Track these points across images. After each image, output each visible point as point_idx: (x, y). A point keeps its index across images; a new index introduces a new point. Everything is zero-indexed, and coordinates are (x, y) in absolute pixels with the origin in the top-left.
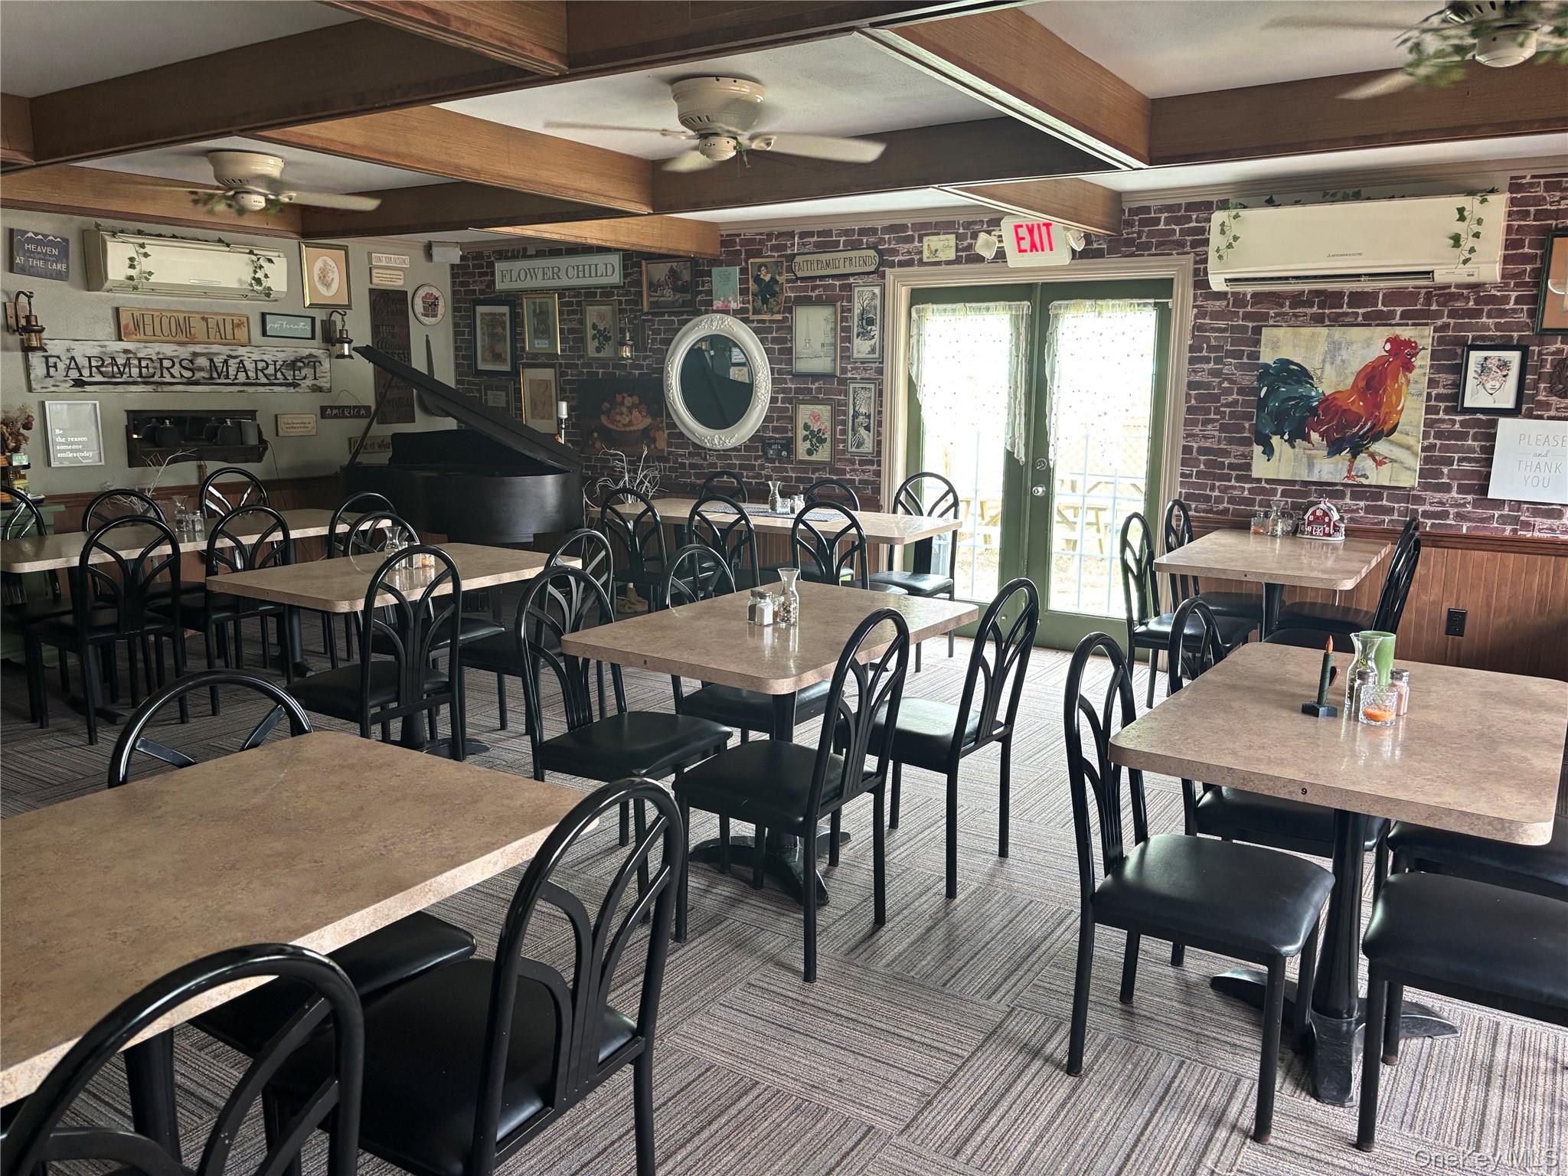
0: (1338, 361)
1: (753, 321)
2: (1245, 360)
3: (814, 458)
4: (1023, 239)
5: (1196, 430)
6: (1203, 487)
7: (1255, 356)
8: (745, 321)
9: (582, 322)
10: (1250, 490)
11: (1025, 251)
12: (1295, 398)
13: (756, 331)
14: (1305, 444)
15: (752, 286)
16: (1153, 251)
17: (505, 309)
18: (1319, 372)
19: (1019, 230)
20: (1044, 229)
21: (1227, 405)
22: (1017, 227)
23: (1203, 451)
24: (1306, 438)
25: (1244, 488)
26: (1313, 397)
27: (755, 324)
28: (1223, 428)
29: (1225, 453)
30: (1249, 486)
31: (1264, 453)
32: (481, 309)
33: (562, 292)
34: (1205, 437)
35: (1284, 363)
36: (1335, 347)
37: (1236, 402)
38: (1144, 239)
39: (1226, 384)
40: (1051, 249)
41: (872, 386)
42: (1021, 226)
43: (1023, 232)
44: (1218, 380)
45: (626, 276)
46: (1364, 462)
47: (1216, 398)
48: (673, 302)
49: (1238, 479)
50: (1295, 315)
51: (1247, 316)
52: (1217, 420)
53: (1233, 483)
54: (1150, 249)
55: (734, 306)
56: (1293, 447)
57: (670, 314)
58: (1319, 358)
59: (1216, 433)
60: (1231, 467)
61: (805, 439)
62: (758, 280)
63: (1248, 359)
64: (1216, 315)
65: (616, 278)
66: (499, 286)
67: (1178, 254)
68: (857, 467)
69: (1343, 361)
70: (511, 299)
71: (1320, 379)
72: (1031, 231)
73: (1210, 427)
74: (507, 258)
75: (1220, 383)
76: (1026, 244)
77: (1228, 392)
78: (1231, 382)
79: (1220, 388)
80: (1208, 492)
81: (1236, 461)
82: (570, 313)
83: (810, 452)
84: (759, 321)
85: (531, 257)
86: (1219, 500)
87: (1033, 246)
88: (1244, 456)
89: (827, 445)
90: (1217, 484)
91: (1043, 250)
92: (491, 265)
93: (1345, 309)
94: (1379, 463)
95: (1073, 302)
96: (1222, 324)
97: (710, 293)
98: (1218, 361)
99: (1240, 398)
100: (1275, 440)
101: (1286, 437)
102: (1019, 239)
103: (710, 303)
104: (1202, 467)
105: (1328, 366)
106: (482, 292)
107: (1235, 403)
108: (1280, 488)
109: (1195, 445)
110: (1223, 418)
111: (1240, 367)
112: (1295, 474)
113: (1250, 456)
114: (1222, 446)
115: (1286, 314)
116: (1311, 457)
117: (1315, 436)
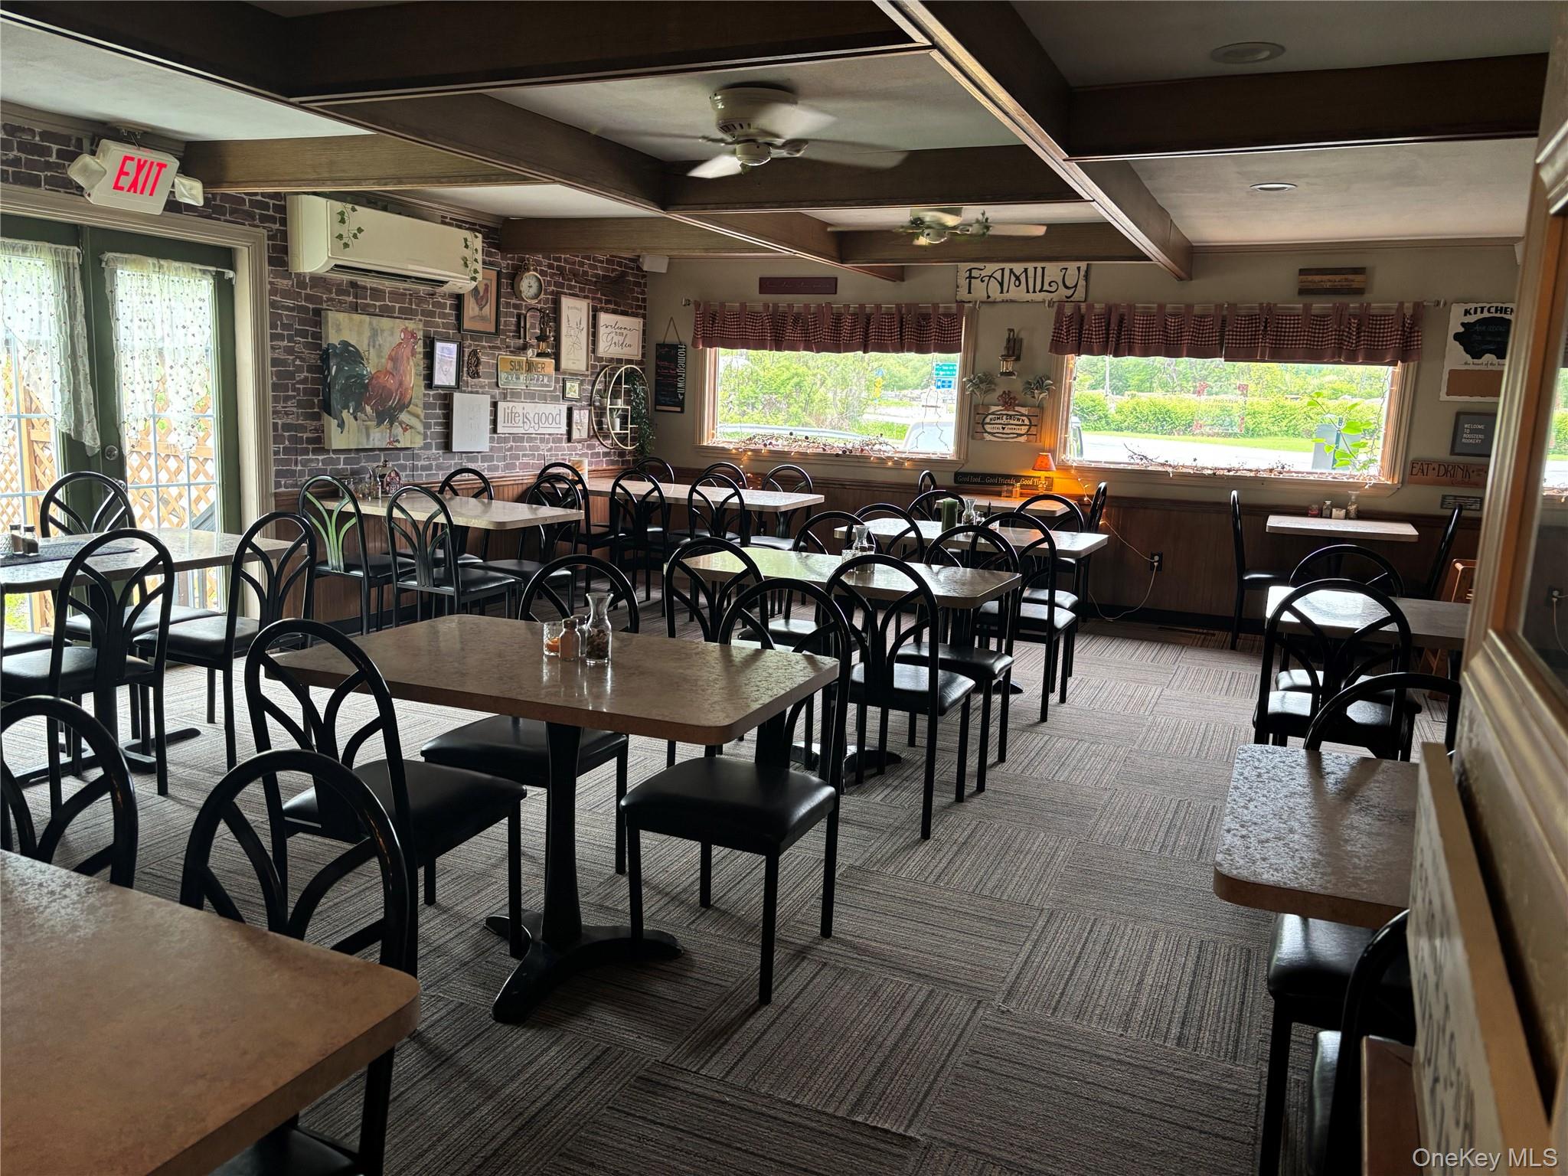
0: (377, 346)
2: (310, 340)
4: (127, 174)
5: (279, 408)
6: (287, 462)
7: (318, 336)
10: (324, 461)
11: (122, 189)
12: (355, 377)
14: (363, 415)
16: (228, 217)
18: (366, 353)
19: (128, 162)
20: (155, 169)
21: (299, 382)
22: (126, 158)
23: (287, 427)
24: (363, 411)
26: (365, 376)
28: (300, 405)
29: (303, 428)
30: (324, 457)
31: (338, 426)
34: (287, 414)
35: (346, 344)
36: (374, 333)
37: (306, 378)
38: (218, 202)
39: (298, 362)
40: (151, 194)
42: (132, 159)
43: (131, 167)
44: (291, 358)
46: (397, 430)
47: (291, 375)
49: (315, 451)
50: (340, 301)
51: (308, 298)
52: (294, 397)
53: (311, 456)
54: (225, 215)
56: (356, 419)
58: (366, 342)
59: (295, 410)
60: (310, 441)
63: (313, 338)
64: (286, 294)
67: (250, 225)
69: (380, 345)
72: (140, 167)
73: (289, 403)
75: (294, 361)
76: (125, 182)
77: (299, 369)
78: (302, 359)
79: (294, 366)
80: (293, 468)
81: (312, 435)
86: (302, 473)
87: (134, 186)
88: (316, 430)
90: (299, 458)
91: (142, 192)
93: (368, 301)
94: (405, 430)
95: (134, 256)
96: (290, 303)
98: (290, 339)
99: (310, 375)
100: (345, 413)
101: (351, 411)
102: (122, 172)
104: (287, 443)
105: (371, 349)
107: (304, 381)
108: (342, 457)
109: (280, 422)
110: (299, 395)
111: (307, 345)
112: (359, 443)
113: (320, 430)
114: (300, 422)
115: (334, 300)
116: (367, 428)
117: (368, 409)
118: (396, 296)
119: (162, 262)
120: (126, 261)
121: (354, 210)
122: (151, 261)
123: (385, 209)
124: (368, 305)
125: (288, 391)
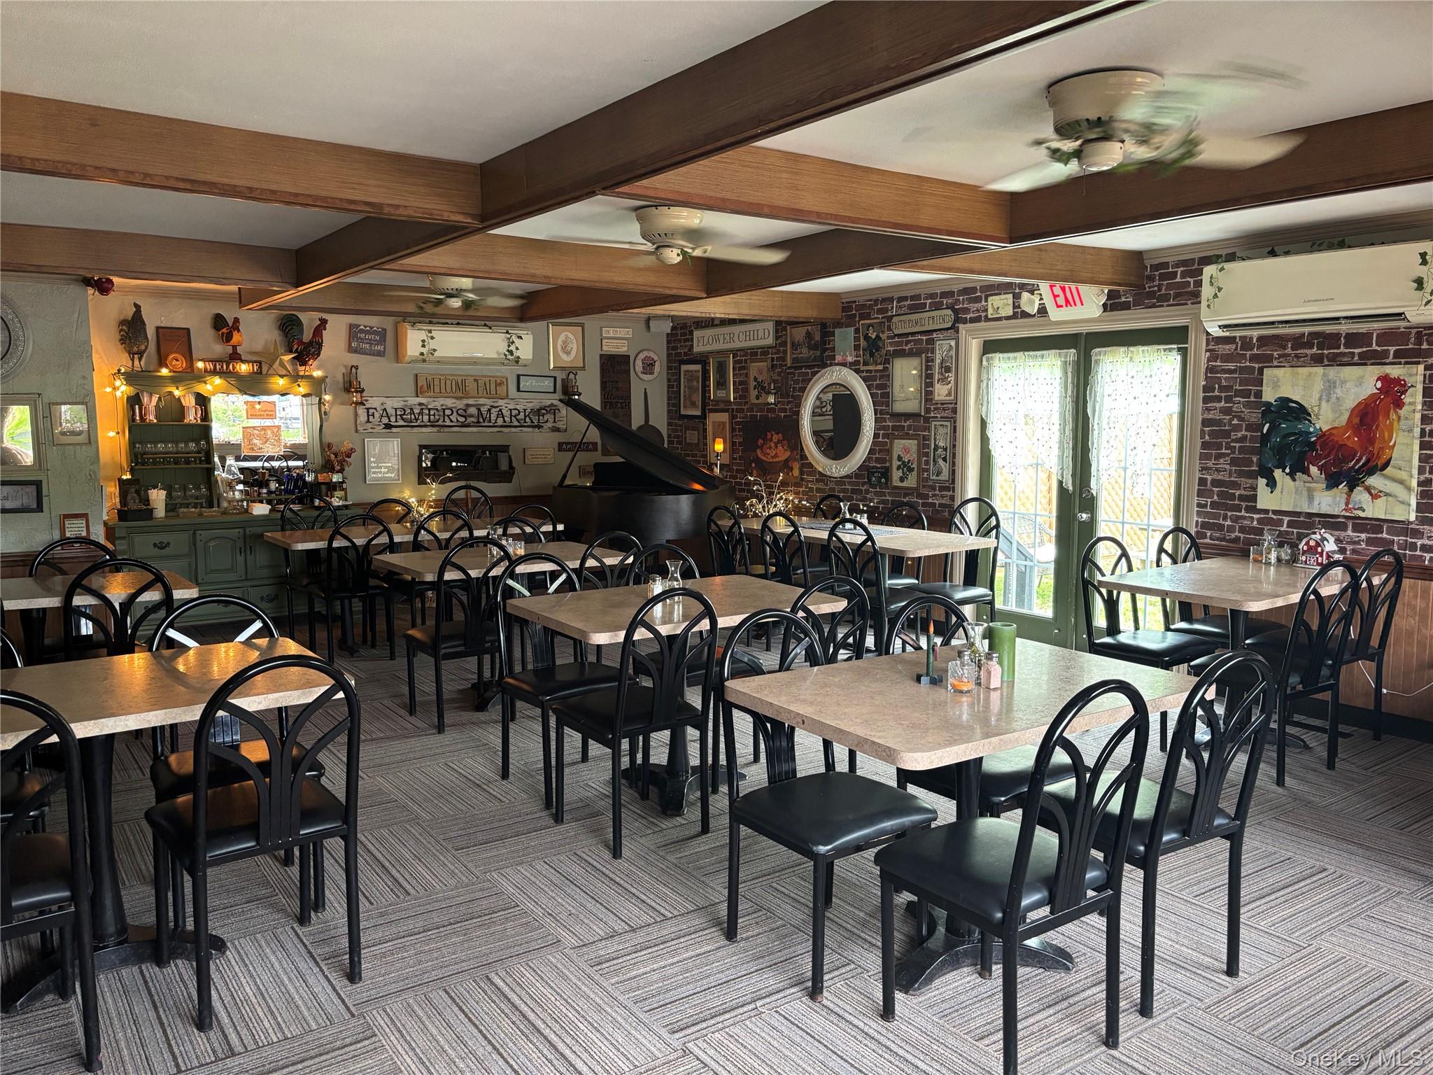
0: (1333, 399)
1: (863, 371)
2: (1251, 399)
3: (905, 484)
4: (1059, 297)
5: (1210, 464)
6: (1216, 516)
7: (1259, 394)
8: (857, 371)
9: (746, 375)
10: (1259, 520)
11: (1061, 306)
12: (1294, 434)
13: (865, 379)
14: (1305, 477)
15: (863, 343)
16: (1171, 302)
17: (698, 367)
18: (1316, 409)
19: (1053, 289)
20: (1072, 287)
21: (1237, 441)
22: (1051, 287)
23: (1216, 483)
24: (1306, 471)
25: (1253, 518)
26: (1311, 433)
27: (864, 374)
28: (1234, 462)
29: (1235, 485)
30: (1258, 516)
31: (1267, 485)
32: (684, 367)
33: (735, 352)
34: (1218, 470)
35: (1285, 401)
36: (1330, 386)
37: (1244, 437)
39: (1235, 422)
40: (1082, 305)
41: (948, 424)
42: (1054, 286)
44: (1228, 417)
45: (777, 338)
47: (1227, 434)
48: (808, 358)
49: (1248, 509)
50: (1297, 356)
51: (1254, 358)
52: (1228, 455)
53: (1243, 513)
54: (1169, 300)
55: (850, 359)
56: (1294, 480)
57: (807, 367)
58: (1316, 396)
59: (1227, 467)
60: (1241, 498)
61: (898, 468)
62: (867, 337)
63: (1255, 397)
64: (1227, 358)
65: (770, 341)
66: (696, 349)
67: (1192, 304)
68: (937, 492)
69: (1338, 399)
70: (702, 360)
71: (1317, 415)
72: (1062, 290)
73: (1222, 461)
74: (702, 327)
75: (1231, 420)
76: (1061, 301)
77: (1237, 428)
78: (1241, 419)
79: (1230, 424)
80: (1221, 522)
81: (1246, 493)
82: (740, 369)
83: (902, 480)
84: (867, 371)
85: (717, 325)
86: (1231, 529)
87: (1067, 301)
88: (1251, 488)
89: (915, 473)
90: (1229, 514)
91: (1076, 305)
92: (691, 333)
93: (1342, 349)
94: (1374, 497)
95: (1109, 349)
96: (1231, 366)
97: (833, 349)
98: (1228, 400)
99: (1248, 434)
100: (1278, 473)
101: (1287, 470)
102: (1055, 296)
103: (833, 357)
104: (1215, 497)
105: (1324, 404)
106: (686, 354)
107: (1243, 439)
108: (1286, 519)
109: (1209, 478)
110: (1234, 453)
111: (1247, 405)
113: (1254, 488)
114: (1232, 479)
115: (1289, 355)
116: (1310, 490)
119: (1132, 349)
121: (1222, 269)
122: (1123, 349)
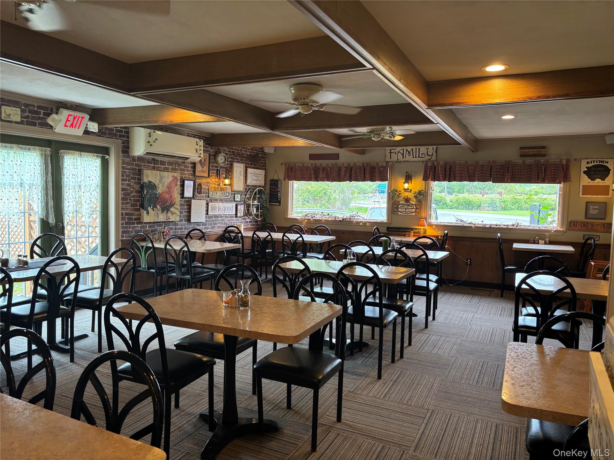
2: (136, 181)
4: (69, 121)
5: (124, 207)
6: (127, 228)
7: (139, 179)
10: (141, 227)
11: (67, 126)
12: (153, 194)
14: (156, 209)
18: (158, 185)
19: (70, 116)
20: (80, 119)
23: (127, 214)
24: (156, 207)
25: (138, 226)
26: (157, 194)
28: (132, 205)
29: (133, 214)
30: (141, 225)
31: (146, 213)
34: (127, 209)
35: (150, 182)
36: (161, 178)
38: (104, 130)
39: (132, 189)
40: (78, 128)
43: (71, 118)
47: (129, 194)
49: (138, 223)
50: (148, 166)
51: (136, 165)
52: (130, 203)
53: (136, 225)
54: (106, 135)
56: (153, 211)
58: (158, 181)
59: (130, 207)
60: (135, 219)
64: (128, 164)
67: (115, 139)
69: (163, 182)
71: (158, 188)
72: (74, 118)
73: (128, 205)
75: (130, 189)
76: (69, 124)
77: (132, 192)
78: (133, 188)
80: (129, 230)
81: (136, 217)
86: (132, 232)
87: (72, 125)
88: (138, 215)
90: (131, 226)
94: (172, 214)
95: (71, 151)
96: (129, 167)
98: (129, 180)
99: (136, 194)
100: (149, 208)
101: (152, 207)
102: (67, 120)
104: (126, 220)
105: (160, 184)
107: (134, 196)
108: (148, 225)
109: (124, 212)
110: (132, 202)
111: (135, 183)
112: (154, 220)
113: (140, 215)
114: (132, 212)
115: (146, 165)
116: (158, 214)
117: (158, 207)
118: (170, 163)
119: (82, 153)
120: (68, 153)
121: (154, 132)
122: (77, 152)
123: (166, 131)
124: (159, 167)
125: (127, 200)
